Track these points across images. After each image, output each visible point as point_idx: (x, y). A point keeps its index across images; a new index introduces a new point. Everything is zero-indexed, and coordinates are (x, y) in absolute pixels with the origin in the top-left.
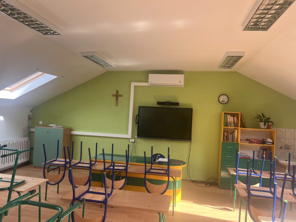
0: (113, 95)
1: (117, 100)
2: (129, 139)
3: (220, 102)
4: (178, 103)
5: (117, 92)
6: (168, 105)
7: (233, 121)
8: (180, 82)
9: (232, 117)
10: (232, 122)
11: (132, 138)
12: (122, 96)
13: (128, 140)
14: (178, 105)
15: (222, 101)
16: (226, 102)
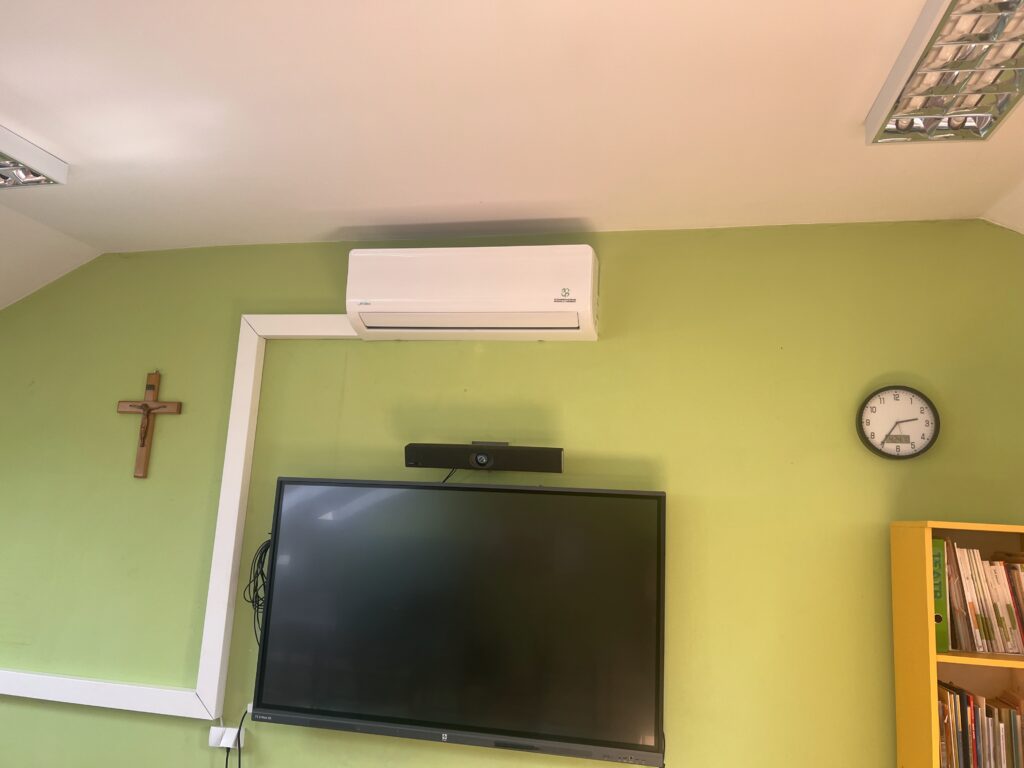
0: (125, 407)
1: (146, 436)
2: (205, 725)
3: (877, 441)
4: (558, 452)
5: (154, 383)
6: (481, 466)
7: (1009, 599)
8: (566, 298)
9: (1000, 567)
10: (1003, 613)
11: (223, 720)
12: (179, 408)
13: (195, 733)
14: (559, 470)
15: (889, 438)
16: (920, 444)
